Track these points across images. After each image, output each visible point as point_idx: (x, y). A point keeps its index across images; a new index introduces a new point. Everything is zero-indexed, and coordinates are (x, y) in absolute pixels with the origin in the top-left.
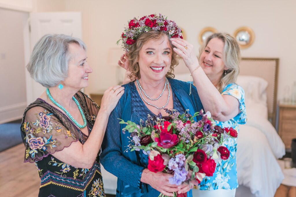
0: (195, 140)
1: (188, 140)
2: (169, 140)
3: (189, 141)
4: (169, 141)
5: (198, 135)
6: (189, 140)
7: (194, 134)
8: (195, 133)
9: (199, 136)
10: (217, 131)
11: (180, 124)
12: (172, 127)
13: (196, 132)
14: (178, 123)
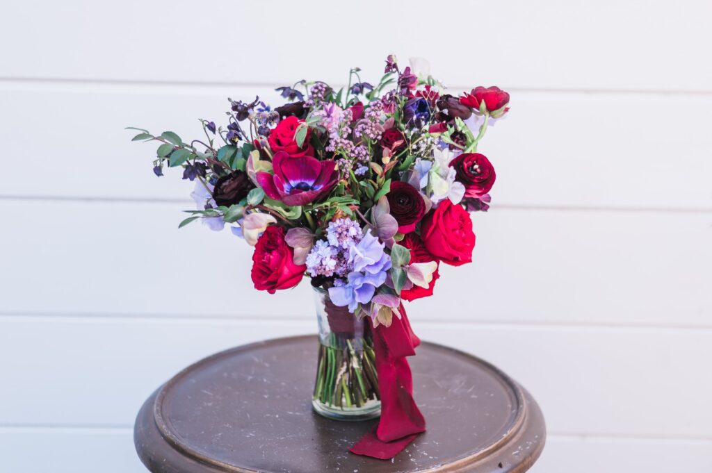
0: (386, 160)
1: (363, 164)
2: (310, 179)
3: (367, 169)
4: (310, 184)
5: (393, 142)
6: (367, 164)
7: (379, 141)
8: (380, 137)
9: (397, 144)
10: (446, 111)
11: (332, 115)
12: (311, 131)
13: (383, 135)
14: (323, 112)
